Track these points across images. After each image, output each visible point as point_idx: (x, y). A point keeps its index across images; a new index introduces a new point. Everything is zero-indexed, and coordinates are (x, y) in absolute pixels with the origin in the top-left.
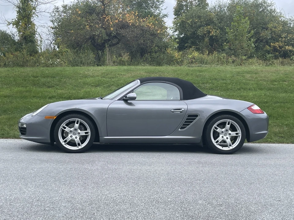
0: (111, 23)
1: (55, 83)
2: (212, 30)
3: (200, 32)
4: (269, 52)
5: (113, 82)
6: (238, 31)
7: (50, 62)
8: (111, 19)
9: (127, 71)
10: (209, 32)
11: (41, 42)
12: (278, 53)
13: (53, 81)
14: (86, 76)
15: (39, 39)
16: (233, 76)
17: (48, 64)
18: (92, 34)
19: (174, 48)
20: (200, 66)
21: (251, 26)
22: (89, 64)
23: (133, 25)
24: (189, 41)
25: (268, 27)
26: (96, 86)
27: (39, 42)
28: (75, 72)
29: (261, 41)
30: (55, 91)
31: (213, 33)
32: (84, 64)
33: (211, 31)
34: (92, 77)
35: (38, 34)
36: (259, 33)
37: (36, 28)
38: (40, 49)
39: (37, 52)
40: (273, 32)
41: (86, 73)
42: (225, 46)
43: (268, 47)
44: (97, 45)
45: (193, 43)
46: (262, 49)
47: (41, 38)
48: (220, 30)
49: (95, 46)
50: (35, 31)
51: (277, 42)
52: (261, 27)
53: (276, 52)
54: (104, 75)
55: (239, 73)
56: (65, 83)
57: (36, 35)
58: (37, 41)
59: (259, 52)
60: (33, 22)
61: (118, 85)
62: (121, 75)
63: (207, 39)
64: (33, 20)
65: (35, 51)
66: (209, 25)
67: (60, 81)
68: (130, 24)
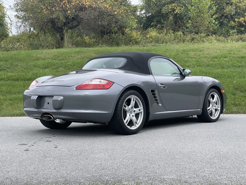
0: (68, 6)
1: (7, 66)
2: (177, 7)
3: (165, 10)
4: (233, 28)
5: (62, 63)
6: (200, 8)
7: (10, 46)
8: (68, 3)
9: (78, 53)
10: (174, 10)
11: (11, 25)
12: (244, 29)
13: (6, 64)
14: (38, 59)
15: (9, 21)
16: (178, 54)
17: (9, 48)
18: (49, 18)
19: (133, 28)
20: (155, 45)
21: (215, 2)
22: (48, 47)
23: (90, 7)
24: (155, 20)
25: (232, 2)
26: (45, 68)
27: (9, 25)
28: (28, 55)
29: (226, 17)
30: (5, 74)
31: (177, 11)
32: (43, 47)
33: (175, 8)
34: (43, 59)
35: (8, 17)
36: (224, 9)
37: (5, 10)
38: (10, 32)
39: (7, 36)
40: (238, 7)
41: (39, 56)
42: (187, 24)
43: (233, 23)
44: (58, 27)
45: (159, 22)
46: (227, 25)
47: (11, 21)
48: (185, 7)
49: (55, 29)
50: (4, 14)
51: (242, 17)
52: (225, 2)
53: (242, 27)
54: (55, 57)
55: (184, 51)
56: (17, 65)
57: (6, 18)
58: (7, 24)
59: (223, 28)
60: (2, 5)
61: (66, 66)
62: (72, 56)
63: (171, 18)
64: (2, 2)
65: (5, 35)
66: (174, 3)
67: (12, 64)
68: (87, 6)
